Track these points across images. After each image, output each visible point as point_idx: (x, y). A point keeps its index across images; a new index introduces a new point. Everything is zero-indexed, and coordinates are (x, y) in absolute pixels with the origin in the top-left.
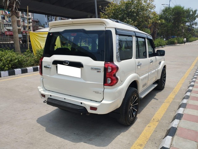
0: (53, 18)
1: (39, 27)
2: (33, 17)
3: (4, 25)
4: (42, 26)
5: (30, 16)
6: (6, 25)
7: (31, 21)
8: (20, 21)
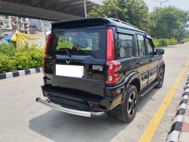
0: (50, 23)
1: (36, 32)
2: (30, 23)
3: (2, 30)
4: (39, 31)
5: (28, 21)
6: (4, 30)
7: (28, 26)
8: (17, 26)
